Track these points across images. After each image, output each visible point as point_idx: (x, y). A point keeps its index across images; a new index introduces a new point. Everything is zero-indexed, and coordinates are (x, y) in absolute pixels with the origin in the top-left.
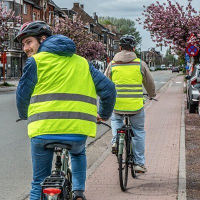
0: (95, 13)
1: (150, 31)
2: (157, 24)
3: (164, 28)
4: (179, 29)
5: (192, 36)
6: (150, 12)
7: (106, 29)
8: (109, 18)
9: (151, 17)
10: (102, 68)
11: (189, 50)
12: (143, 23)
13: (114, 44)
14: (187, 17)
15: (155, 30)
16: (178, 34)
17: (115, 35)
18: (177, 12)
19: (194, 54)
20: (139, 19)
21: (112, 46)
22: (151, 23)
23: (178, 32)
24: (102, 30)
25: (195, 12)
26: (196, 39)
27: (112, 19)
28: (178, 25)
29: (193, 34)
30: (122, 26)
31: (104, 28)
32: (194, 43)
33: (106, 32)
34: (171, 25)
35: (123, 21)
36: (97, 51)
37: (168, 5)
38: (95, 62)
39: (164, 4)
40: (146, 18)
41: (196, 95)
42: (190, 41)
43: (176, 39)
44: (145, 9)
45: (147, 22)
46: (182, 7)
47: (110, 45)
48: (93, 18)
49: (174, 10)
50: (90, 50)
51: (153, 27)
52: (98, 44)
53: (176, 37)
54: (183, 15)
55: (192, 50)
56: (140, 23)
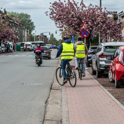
0: (5, 9)
1: (55, 20)
2: (60, 16)
3: (65, 18)
4: (75, 19)
5: (85, 24)
6: (54, 7)
7: (12, 20)
8: (13, 13)
9: (54, 10)
10: (11, 47)
11: (83, 33)
12: (49, 15)
13: (18, 31)
14: (81, 11)
15: (58, 19)
16: (75, 22)
17: (18, 24)
18: (73, 7)
19: (86, 36)
20: (47, 12)
21: (16, 32)
22: (55, 15)
23: (74, 21)
24: (10, 21)
25: (85, 7)
26: (87, 26)
27: (15, 13)
28: (75, 16)
29: (86, 22)
30: (22, 18)
31: (11, 19)
32: (86, 29)
33: (13, 22)
34: (70, 16)
35: (22, 15)
36: (9, 35)
37: (67, 2)
38: (7, 42)
39: (65, 1)
40: (51, 11)
41: (103, 65)
42: (83, 27)
43: (73, 26)
44: (51, 5)
45: (52, 14)
46: (78, 3)
47: (15, 31)
48: (3, 12)
49: (72, 6)
50: (5, 34)
51: (57, 17)
52: (10, 30)
53: (73, 24)
54: (78, 9)
55: (85, 34)
56: (47, 15)
